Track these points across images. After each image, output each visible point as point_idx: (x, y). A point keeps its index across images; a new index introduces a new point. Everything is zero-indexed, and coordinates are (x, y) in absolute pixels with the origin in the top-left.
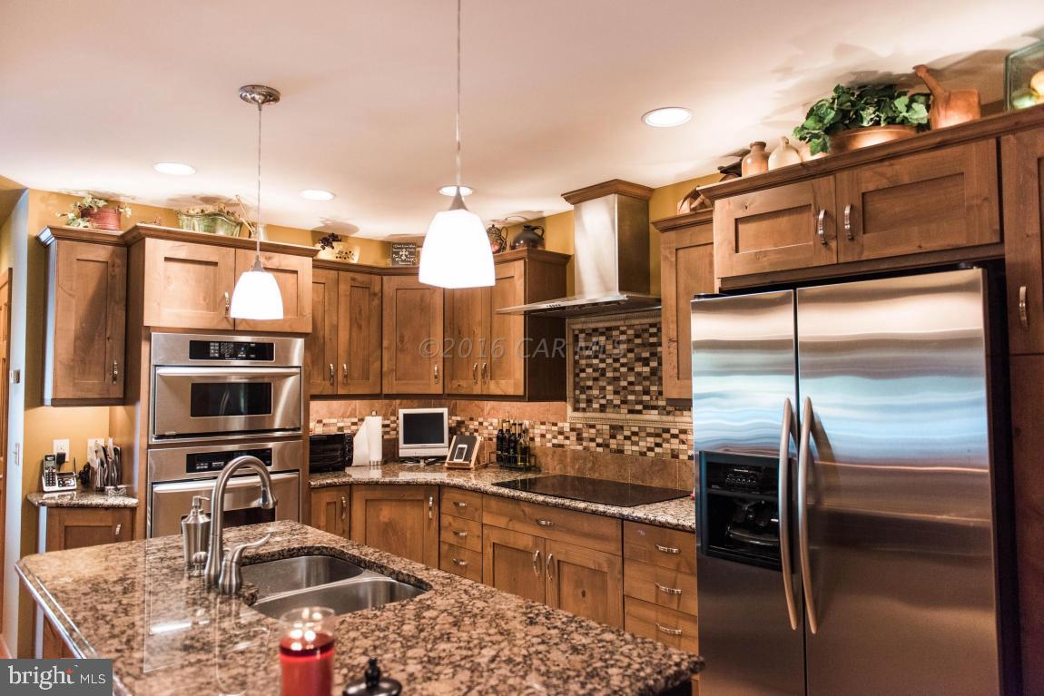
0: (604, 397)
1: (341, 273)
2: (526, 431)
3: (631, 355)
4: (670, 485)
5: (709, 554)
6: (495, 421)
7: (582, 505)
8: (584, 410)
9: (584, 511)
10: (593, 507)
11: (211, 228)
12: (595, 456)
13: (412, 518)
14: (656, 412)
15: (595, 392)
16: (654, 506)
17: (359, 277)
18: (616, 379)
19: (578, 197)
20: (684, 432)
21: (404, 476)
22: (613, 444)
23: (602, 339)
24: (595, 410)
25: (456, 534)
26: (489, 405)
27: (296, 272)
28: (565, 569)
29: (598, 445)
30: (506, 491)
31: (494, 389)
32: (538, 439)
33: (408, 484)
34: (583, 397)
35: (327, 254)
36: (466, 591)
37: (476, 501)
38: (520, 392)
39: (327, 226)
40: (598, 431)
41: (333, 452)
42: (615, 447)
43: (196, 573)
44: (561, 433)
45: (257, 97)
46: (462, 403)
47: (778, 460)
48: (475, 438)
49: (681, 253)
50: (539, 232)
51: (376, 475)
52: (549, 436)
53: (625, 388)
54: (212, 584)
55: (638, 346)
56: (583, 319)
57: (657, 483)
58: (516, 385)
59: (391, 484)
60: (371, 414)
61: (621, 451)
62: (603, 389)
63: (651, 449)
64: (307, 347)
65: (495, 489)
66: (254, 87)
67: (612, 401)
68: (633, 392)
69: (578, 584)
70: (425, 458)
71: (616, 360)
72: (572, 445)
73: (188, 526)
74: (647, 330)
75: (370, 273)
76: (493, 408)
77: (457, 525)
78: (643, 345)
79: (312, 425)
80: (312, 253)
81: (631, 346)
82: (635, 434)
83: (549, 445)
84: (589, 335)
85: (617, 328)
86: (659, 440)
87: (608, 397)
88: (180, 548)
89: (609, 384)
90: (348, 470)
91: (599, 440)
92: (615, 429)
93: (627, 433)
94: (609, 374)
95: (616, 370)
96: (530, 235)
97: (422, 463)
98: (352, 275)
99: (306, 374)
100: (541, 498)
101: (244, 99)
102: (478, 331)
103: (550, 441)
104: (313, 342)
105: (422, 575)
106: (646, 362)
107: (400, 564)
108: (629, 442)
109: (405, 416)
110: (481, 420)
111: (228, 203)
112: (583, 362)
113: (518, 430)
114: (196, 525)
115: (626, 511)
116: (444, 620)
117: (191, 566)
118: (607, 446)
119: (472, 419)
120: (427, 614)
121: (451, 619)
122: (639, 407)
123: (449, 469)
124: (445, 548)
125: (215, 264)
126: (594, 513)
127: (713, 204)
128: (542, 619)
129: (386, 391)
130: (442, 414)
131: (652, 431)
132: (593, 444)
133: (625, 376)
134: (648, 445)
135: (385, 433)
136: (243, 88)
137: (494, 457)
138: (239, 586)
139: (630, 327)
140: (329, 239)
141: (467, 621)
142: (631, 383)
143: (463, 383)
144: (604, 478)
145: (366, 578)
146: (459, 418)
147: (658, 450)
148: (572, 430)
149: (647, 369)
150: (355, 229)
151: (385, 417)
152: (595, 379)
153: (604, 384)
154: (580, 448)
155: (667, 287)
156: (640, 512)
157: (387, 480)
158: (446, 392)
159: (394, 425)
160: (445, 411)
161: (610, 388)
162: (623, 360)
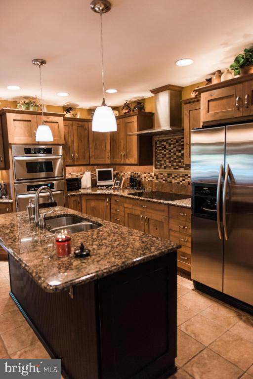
1: (74, 122)
2: (139, 176)
3: (175, 149)
4: (187, 194)
5: (195, 216)
6: (129, 173)
7: (156, 200)
8: (159, 168)
9: (156, 202)
10: (159, 201)
11: (28, 108)
12: (163, 184)
13: (102, 205)
14: (183, 169)
15: (163, 162)
16: (179, 201)
17: (80, 123)
18: (170, 157)
19: (156, 91)
21: (99, 192)
22: (169, 180)
23: (165, 143)
24: (162, 168)
25: (116, 210)
26: (127, 167)
27: (58, 123)
28: (151, 221)
29: (164, 180)
30: (131, 196)
31: (128, 162)
32: (143, 179)
33: (100, 194)
34: (159, 164)
35: (68, 115)
36: (113, 227)
37: (122, 199)
38: (137, 163)
39: (68, 105)
40: (164, 175)
41: (74, 184)
43: (32, 222)
44: (151, 176)
45: (39, 63)
46: (118, 167)
47: (217, 185)
48: (122, 179)
49: (191, 112)
50: (142, 104)
51: (89, 191)
52: (147, 177)
53: (173, 161)
54: (37, 225)
55: (178, 145)
56: (158, 136)
57: (183, 193)
58: (135, 161)
59: (94, 194)
60: (87, 171)
61: (171, 182)
62: (165, 161)
63: (181, 182)
64: (63, 149)
65: (128, 196)
66: (37, 60)
68: (175, 162)
69: (155, 226)
70: (106, 186)
71: (170, 151)
72: (155, 180)
73: (29, 208)
74: (180, 140)
75: (84, 121)
76: (128, 168)
77: (116, 207)
78: (179, 145)
79: (67, 175)
80: (63, 116)
81: (175, 146)
82: (176, 176)
83: (147, 180)
84: (161, 142)
85: (170, 139)
86: (184, 178)
87: (167, 164)
88: (27, 215)
89: (167, 159)
90: (80, 190)
91: (164, 179)
92: (169, 175)
93: (173, 176)
94: (167, 156)
95: (170, 154)
96: (140, 106)
97: (105, 187)
98: (77, 122)
99: (64, 158)
100: (143, 198)
101: (34, 64)
102: (122, 141)
103: (147, 179)
104: (65, 147)
105: (101, 222)
106: (180, 151)
107: (94, 219)
108: (173, 179)
109: (98, 171)
110: (124, 172)
111: (33, 98)
112: (158, 152)
113: (136, 176)
114: (31, 208)
115: (170, 202)
116: (106, 235)
117: (30, 220)
118: (167, 181)
119: (121, 172)
120: (101, 233)
121: (107, 234)
122: (177, 167)
123: (113, 189)
124: (112, 215)
125: (30, 121)
126: (160, 203)
127: (200, 95)
128: (135, 234)
129: (91, 163)
130: (111, 171)
131: (182, 175)
132: (162, 180)
133: (172, 156)
134: (180, 180)
135: (92, 177)
136: (34, 60)
137: (129, 185)
138: (45, 225)
139: (174, 139)
140: (68, 109)
141: (112, 234)
142: (175, 159)
143: (117, 160)
144: (165, 191)
145: (84, 223)
146: (117, 172)
147: (183, 182)
148: (155, 175)
149: (180, 154)
150: (78, 106)
151: (92, 172)
152: (163, 158)
154: (157, 181)
155: (186, 125)
156: (174, 203)
157: (93, 193)
158: (112, 163)
159: (95, 175)
160: (112, 169)
161: (168, 161)
162: (172, 151)
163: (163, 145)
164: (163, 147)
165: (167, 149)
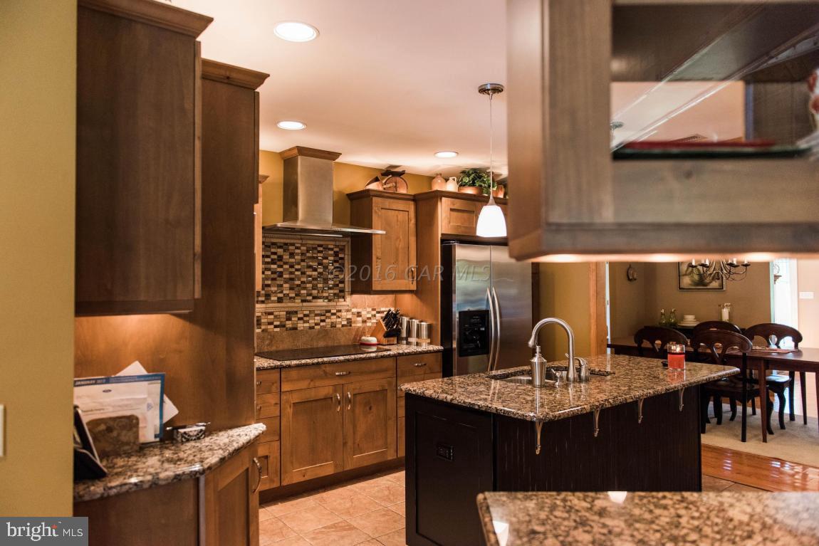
0: (282, 292)
3: (303, 264)
8: (263, 302)
12: (273, 335)
14: (322, 300)
15: (274, 289)
18: (292, 279)
20: (340, 311)
22: (289, 324)
23: (280, 251)
24: (273, 302)
29: (276, 327)
34: (262, 292)
40: (276, 317)
42: (291, 326)
53: (298, 286)
55: (309, 258)
57: (321, 344)
61: (295, 329)
62: (279, 286)
63: (316, 324)
67: (288, 294)
71: (292, 266)
74: (316, 248)
81: (303, 257)
82: (305, 315)
85: (293, 244)
86: (323, 318)
87: (285, 292)
89: (286, 282)
91: (277, 323)
92: (290, 314)
93: (301, 316)
94: (286, 276)
95: (291, 273)
108: (301, 321)
118: (284, 326)
122: (310, 298)
131: (319, 312)
132: (272, 326)
134: (316, 321)
139: (302, 245)
142: (303, 282)
144: (280, 349)
147: (322, 324)
149: (315, 273)
152: (274, 279)
153: (282, 283)
161: (286, 286)
162: (297, 267)
163: (275, 253)
164: (275, 257)
165: (286, 263)
